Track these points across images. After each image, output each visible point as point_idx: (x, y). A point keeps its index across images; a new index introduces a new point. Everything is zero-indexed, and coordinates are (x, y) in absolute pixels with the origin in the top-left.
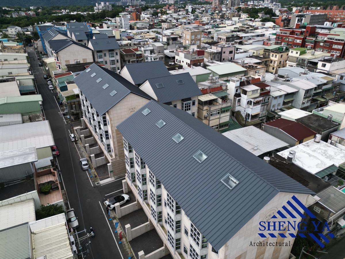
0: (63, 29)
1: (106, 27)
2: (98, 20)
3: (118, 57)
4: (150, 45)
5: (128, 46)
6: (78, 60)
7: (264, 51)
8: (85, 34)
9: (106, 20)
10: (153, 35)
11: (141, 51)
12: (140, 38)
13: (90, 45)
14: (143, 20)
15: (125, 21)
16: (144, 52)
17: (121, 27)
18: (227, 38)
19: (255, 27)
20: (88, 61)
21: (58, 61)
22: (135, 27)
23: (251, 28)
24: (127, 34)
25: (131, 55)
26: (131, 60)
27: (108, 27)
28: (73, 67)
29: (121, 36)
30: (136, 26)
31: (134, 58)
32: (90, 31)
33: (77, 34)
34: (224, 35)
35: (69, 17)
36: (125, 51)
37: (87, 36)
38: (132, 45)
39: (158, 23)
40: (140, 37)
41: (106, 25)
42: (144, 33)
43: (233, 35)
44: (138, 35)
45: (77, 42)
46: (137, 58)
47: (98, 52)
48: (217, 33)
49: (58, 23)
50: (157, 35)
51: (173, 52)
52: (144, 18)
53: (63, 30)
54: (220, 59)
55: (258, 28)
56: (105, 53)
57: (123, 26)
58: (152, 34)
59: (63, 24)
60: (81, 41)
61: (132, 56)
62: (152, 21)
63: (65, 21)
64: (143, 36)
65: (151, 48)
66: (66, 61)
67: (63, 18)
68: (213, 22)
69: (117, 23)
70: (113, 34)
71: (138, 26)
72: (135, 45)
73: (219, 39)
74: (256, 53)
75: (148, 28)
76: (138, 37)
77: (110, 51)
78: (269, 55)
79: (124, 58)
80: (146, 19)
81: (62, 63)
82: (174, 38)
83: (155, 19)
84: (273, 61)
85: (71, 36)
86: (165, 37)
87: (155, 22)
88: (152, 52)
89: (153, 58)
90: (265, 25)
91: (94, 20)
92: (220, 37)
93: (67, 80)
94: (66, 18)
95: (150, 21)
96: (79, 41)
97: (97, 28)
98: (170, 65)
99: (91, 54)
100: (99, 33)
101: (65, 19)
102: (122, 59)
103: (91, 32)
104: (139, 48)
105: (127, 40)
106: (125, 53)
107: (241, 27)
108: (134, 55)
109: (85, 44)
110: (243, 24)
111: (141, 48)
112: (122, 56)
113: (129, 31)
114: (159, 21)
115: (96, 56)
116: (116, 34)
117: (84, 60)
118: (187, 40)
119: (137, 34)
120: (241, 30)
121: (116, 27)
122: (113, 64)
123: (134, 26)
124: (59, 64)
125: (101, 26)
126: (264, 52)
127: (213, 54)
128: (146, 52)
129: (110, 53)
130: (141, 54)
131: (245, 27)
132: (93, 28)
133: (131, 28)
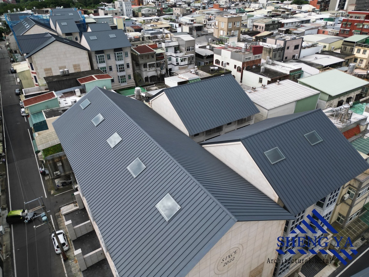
0: (45, 18)
1: (104, 14)
2: (91, 6)
3: (129, 60)
4: (174, 39)
5: (139, 40)
6: (65, 68)
7: (343, 44)
8: (75, 24)
9: (102, 5)
10: (167, 24)
11: (162, 48)
12: (151, 28)
13: (84, 42)
14: (147, 4)
15: (127, 6)
16: (165, 49)
17: (122, 13)
18: (266, 25)
19: (292, 11)
20: (82, 70)
21: (33, 69)
22: (140, 14)
23: (287, 13)
24: (133, 23)
25: (148, 56)
26: (148, 64)
27: (106, 14)
28: (56, 81)
29: (125, 25)
30: (141, 12)
31: (153, 59)
32: (82, 19)
33: (63, 24)
34: (262, 21)
35: (55, 3)
36: (138, 49)
37: (79, 26)
38: (145, 39)
39: (167, 8)
40: (150, 26)
41: (103, 11)
42: (154, 22)
43: (274, 22)
44: (147, 24)
45: (64, 37)
46: (157, 60)
47: (97, 52)
48: (251, 19)
49: (40, 11)
50: (171, 23)
51: (204, 47)
52: (148, 3)
53: (44, 20)
54: (281, 58)
55: (295, 12)
56: (108, 53)
57: (125, 13)
58: (164, 22)
59: (47, 12)
60: (70, 34)
61: (150, 57)
62: (159, 5)
63: (50, 8)
64: (155, 26)
65: (176, 44)
66: (46, 70)
67: (48, 4)
68: (235, 6)
69: (116, 8)
70: (114, 24)
71: (144, 12)
72: (149, 39)
73: (255, 27)
74: (329, 47)
75: (156, 15)
76: (148, 26)
77: (116, 50)
78: (352, 50)
79: (138, 61)
80: (151, 3)
81: (40, 74)
82: (198, 27)
83: (163, 4)
84: (359, 60)
85: (56, 28)
86: (187, 26)
87: (162, 7)
88: (177, 49)
89: (179, 58)
90: (301, 8)
91: (86, 6)
92: (255, 24)
93: (47, 107)
94: (51, 4)
95: (157, 5)
96: (67, 34)
97: (91, 15)
98: (212, 70)
99: (87, 56)
100: (95, 23)
101: (49, 6)
102: (134, 62)
103: (84, 20)
104: (157, 43)
105: (134, 30)
106: (139, 54)
107: (275, 12)
108: (153, 55)
109: (76, 39)
110: (275, 8)
111: (161, 43)
112: (134, 58)
113: (134, 19)
114: (168, 6)
115: (94, 60)
116: (118, 22)
117: (75, 66)
118: (221, 29)
119: (145, 22)
120: (276, 15)
121: (116, 14)
122: (122, 71)
123: (137, 12)
124: (35, 75)
125: (96, 13)
126: (343, 46)
127: (273, 51)
128: (169, 49)
129: (116, 54)
130: (161, 54)
131: (280, 11)
132: (86, 16)
133: (135, 15)
